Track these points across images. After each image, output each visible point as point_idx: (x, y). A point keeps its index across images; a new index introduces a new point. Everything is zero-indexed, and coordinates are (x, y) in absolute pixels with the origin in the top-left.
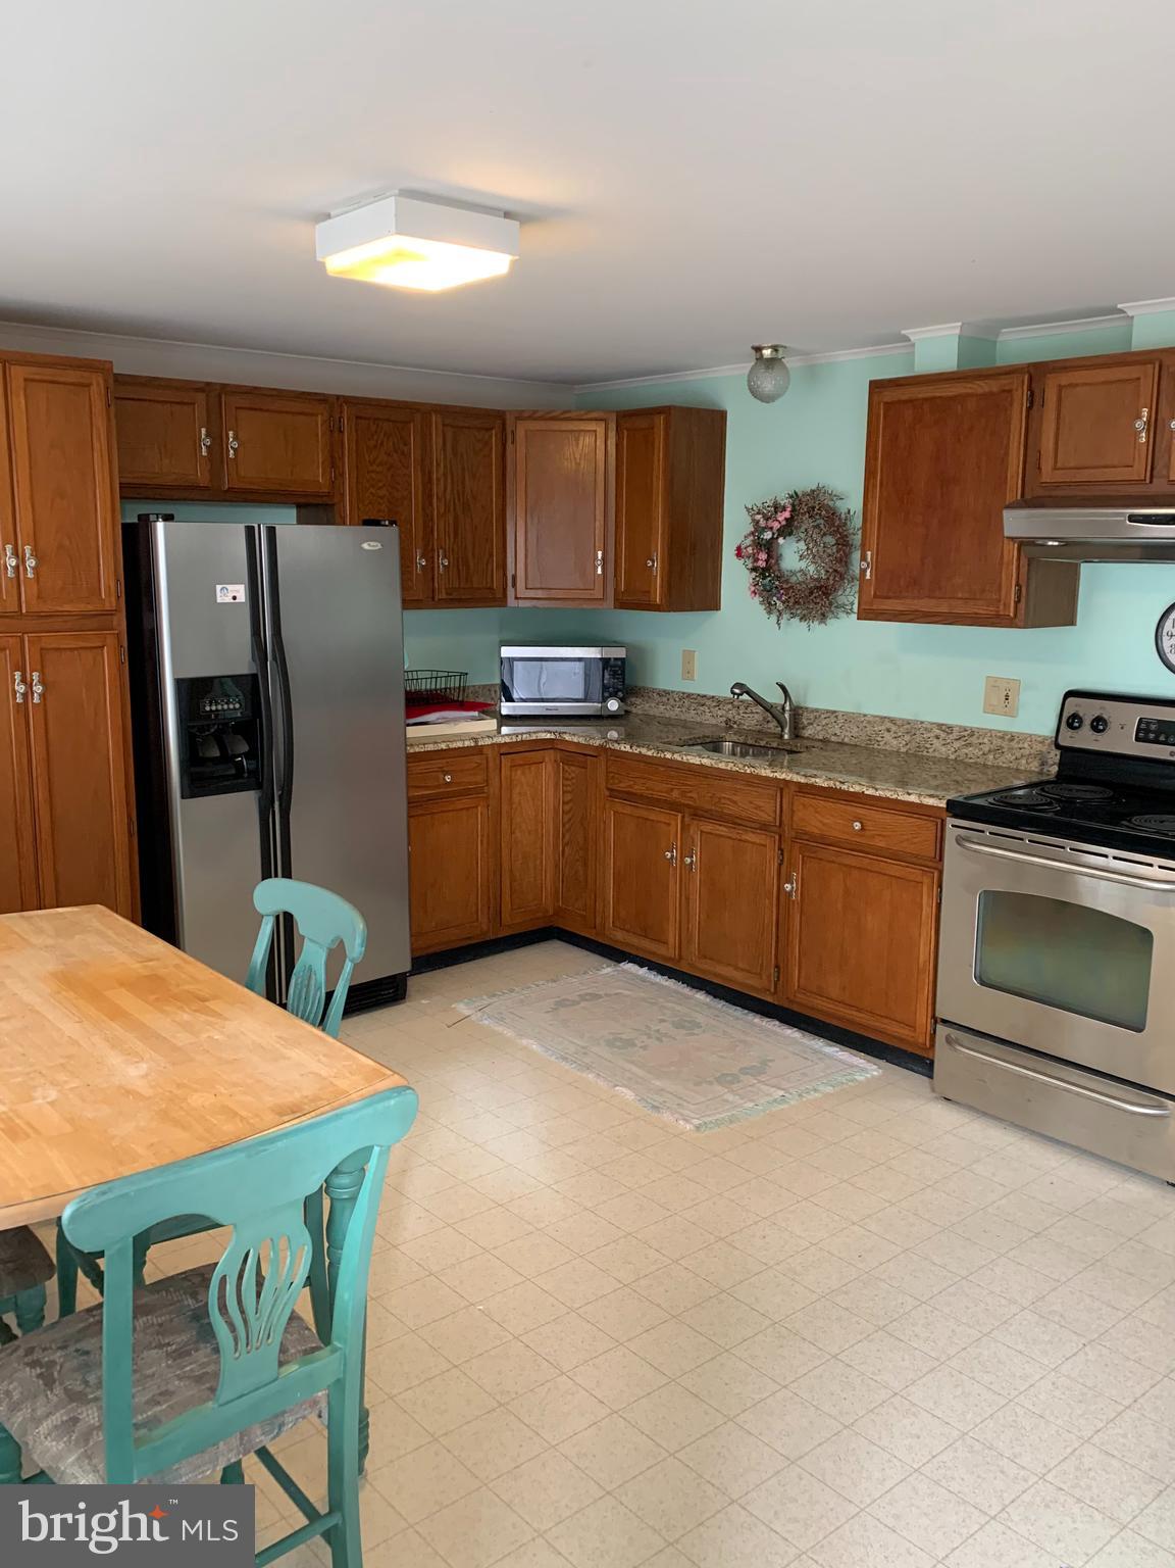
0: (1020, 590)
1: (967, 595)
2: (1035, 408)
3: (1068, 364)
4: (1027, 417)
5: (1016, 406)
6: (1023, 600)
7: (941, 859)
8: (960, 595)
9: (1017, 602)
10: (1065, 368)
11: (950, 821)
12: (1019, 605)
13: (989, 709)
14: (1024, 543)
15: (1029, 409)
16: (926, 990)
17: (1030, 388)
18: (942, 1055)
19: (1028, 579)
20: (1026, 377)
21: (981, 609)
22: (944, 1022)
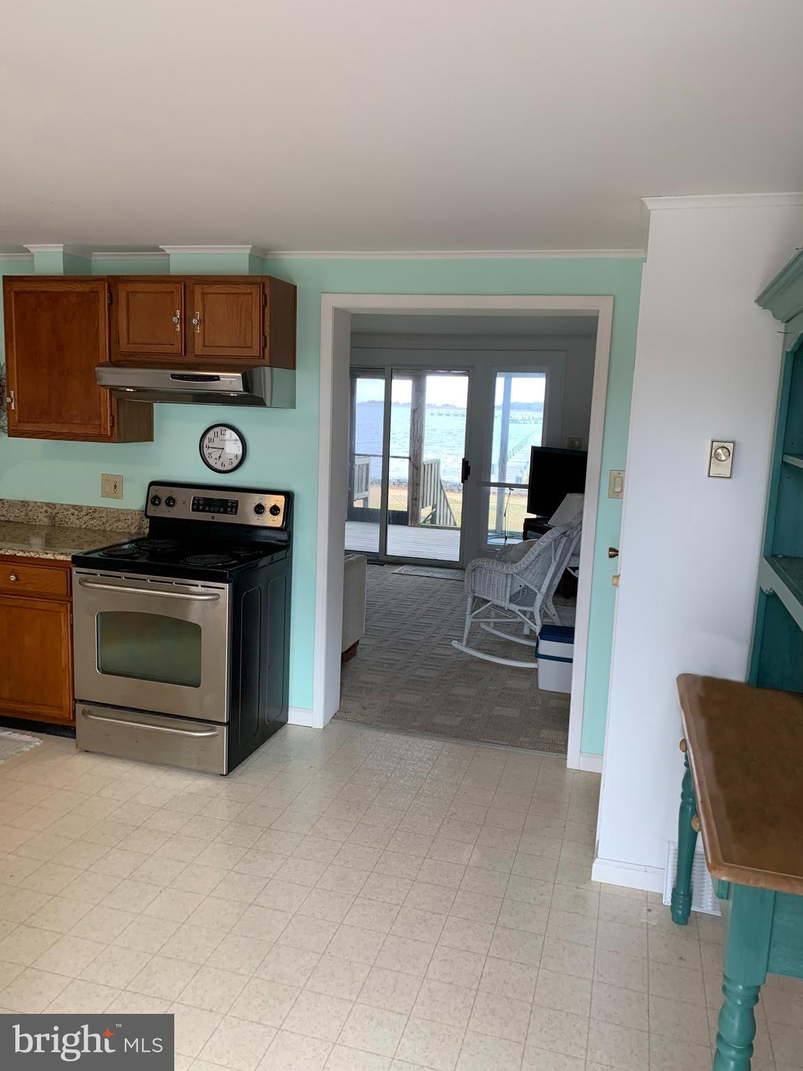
0: (113, 419)
1: (80, 422)
2: (113, 304)
3: (133, 279)
4: (109, 310)
5: (101, 302)
6: (116, 425)
7: (71, 595)
8: (76, 421)
9: (112, 427)
10: (131, 281)
11: (75, 570)
12: (114, 428)
13: (105, 494)
14: (113, 389)
15: (110, 305)
16: (68, 683)
17: (109, 291)
18: (81, 724)
19: (118, 412)
20: (106, 284)
21: (90, 431)
22: (81, 701)
